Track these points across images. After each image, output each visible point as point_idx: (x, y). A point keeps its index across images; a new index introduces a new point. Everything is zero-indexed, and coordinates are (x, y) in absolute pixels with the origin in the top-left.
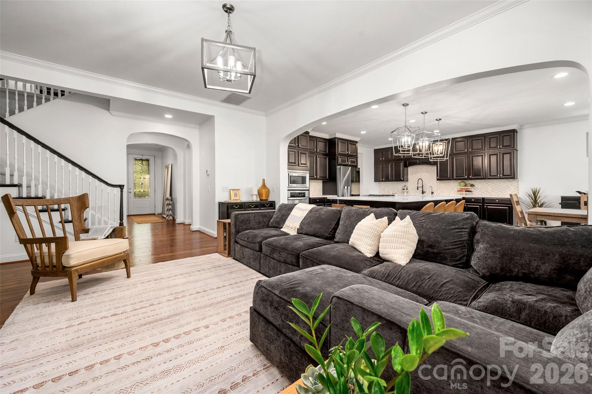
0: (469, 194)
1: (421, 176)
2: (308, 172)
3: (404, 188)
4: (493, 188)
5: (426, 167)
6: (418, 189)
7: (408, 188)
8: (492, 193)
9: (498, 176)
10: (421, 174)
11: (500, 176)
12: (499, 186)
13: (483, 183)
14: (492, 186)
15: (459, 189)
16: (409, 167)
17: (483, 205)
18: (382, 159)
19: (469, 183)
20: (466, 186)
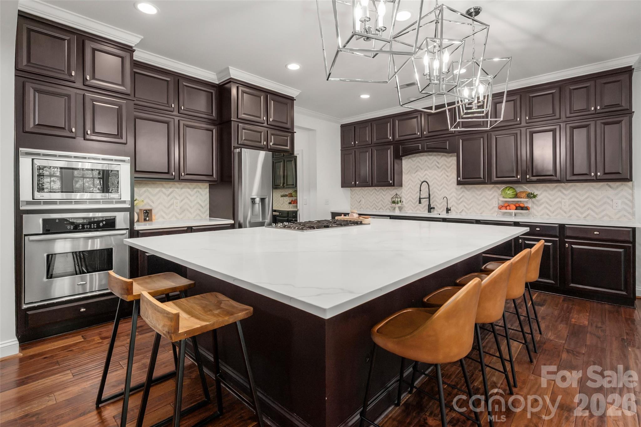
0: (521, 213)
1: (427, 176)
2: (128, 158)
3: (394, 199)
4: (574, 202)
5: (435, 158)
6: (420, 202)
7: (403, 199)
8: (571, 213)
9: (593, 174)
10: (426, 172)
11: (596, 174)
12: (586, 198)
13: (552, 191)
14: (571, 198)
15: (501, 204)
16: (403, 158)
17: (563, 243)
18: (355, 143)
19: (522, 190)
20: (516, 196)
